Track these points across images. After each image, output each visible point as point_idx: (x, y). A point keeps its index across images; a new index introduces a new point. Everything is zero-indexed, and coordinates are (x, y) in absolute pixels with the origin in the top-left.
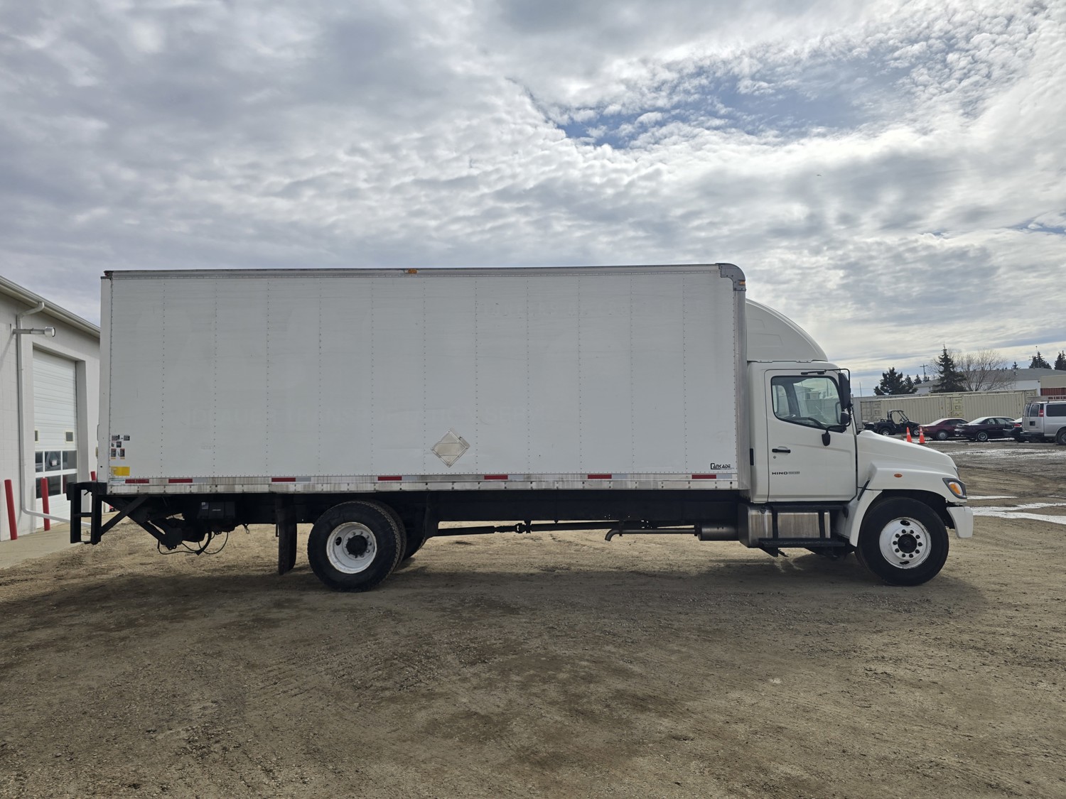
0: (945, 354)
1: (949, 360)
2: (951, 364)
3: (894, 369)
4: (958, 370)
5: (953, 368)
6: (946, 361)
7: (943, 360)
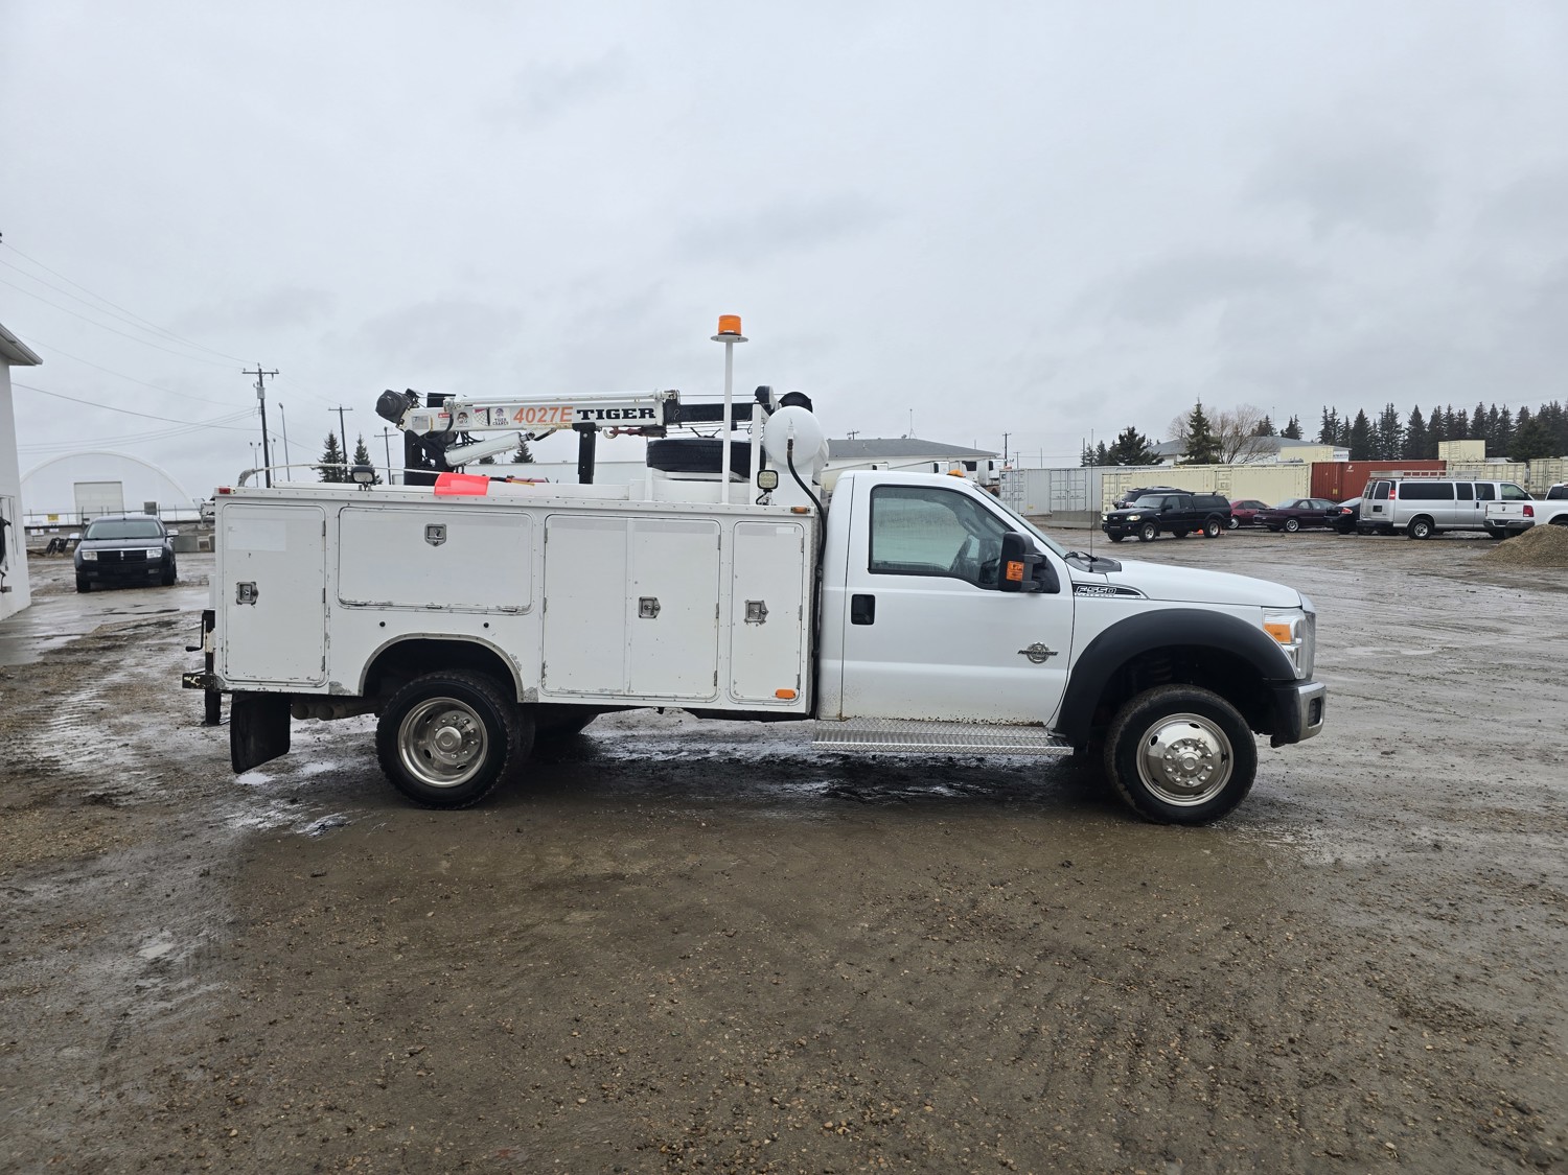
0: (1199, 413)
1: (1203, 419)
2: (1204, 425)
3: (1134, 429)
4: (1211, 433)
5: (1207, 431)
6: (1199, 421)
7: (1194, 419)
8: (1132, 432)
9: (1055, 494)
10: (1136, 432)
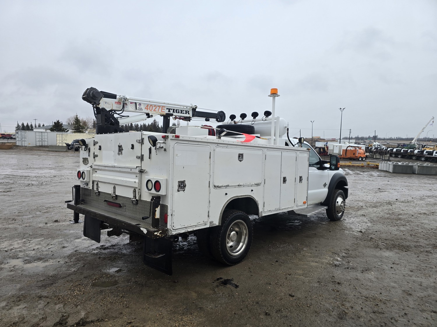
0: (77, 117)
1: (79, 120)
4: (81, 124)
7: (76, 119)
8: (58, 122)
9: (38, 140)
10: (59, 121)
